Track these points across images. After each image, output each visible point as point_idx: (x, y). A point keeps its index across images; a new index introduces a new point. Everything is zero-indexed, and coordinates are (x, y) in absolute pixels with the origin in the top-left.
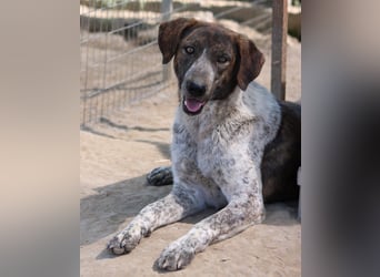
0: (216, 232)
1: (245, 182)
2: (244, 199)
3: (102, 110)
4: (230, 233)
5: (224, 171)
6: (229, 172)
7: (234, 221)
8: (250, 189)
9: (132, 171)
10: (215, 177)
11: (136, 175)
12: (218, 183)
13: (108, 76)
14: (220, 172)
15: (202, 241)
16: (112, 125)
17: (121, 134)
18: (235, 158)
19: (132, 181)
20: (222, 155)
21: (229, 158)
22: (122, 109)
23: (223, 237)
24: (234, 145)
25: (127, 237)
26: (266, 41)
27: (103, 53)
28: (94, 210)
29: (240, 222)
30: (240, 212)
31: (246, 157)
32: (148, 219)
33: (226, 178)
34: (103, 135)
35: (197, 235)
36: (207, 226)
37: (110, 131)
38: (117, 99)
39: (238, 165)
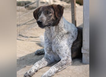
0: (57, 69)
1: (66, 53)
2: (66, 58)
3: (20, 32)
4: (62, 69)
5: (59, 50)
6: (61, 50)
7: (63, 65)
8: (67, 55)
9: (30, 51)
10: (57, 52)
11: (32, 52)
12: (58, 54)
13: (21, 20)
14: (58, 50)
15: (53, 72)
16: (23, 36)
17: (26, 39)
18: (62, 46)
19: (30, 54)
20: (58, 45)
21: (61, 46)
22: (26, 31)
23: (60, 70)
24: (62, 42)
25: (30, 72)
26: (70, 6)
27: (19, 13)
28: (19, 64)
29: (65, 65)
30: (65, 62)
31: (66, 45)
32: (36, 67)
33: (60, 52)
34: (20, 40)
35: (52, 71)
36: (55, 67)
37: (22, 38)
38: (24, 28)
39: (63, 48)
